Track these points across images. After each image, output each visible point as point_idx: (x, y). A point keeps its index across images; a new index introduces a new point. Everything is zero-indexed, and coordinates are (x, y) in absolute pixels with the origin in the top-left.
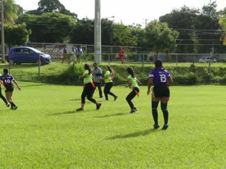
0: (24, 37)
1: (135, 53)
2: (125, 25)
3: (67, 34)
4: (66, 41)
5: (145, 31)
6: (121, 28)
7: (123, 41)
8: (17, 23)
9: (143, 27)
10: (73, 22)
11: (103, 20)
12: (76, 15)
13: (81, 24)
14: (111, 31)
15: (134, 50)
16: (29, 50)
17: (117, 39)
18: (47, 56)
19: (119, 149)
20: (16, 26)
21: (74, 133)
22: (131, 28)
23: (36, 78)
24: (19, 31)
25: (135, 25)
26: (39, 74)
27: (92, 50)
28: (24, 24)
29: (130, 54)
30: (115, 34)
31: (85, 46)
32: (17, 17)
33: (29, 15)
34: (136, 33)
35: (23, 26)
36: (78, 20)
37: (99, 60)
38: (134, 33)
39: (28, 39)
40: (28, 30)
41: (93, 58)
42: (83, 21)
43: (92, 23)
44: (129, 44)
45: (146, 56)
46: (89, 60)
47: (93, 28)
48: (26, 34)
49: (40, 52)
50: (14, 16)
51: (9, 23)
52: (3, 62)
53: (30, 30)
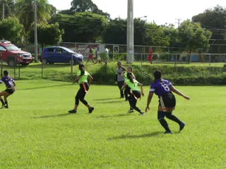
0: (57, 36)
1: (167, 53)
2: (158, 25)
3: (100, 34)
4: (99, 41)
5: (177, 31)
6: (154, 28)
7: (155, 41)
8: (50, 23)
9: (176, 27)
10: (106, 21)
11: (135, 20)
12: (109, 15)
13: (113, 24)
14: (144, 30)
15: (166, 50)
16: (62, 49)
17: (150, 39)
18: (79, 56)
19: (152, 148)
20: (49, 26)
22: (164, 28)
23: (69, 77)
24: (52, 30)
25: (168, 25)
26: (72, 73)
27: (125, 49)
28: (57, 24)
29: (163, 54)
30: (147, 33)
31: (118, 46)
32: (50, 17)
33: (62, 15)
34: (168, 33)
35: (56, 26)
36: (111, 20)
37: (131, 60)
38: (166, 33)
39: (61, 39)
40: (61, 30)
41: (125, 58)
42: (115, 21)
43: (125, 23)
44: (162, 44)
45: (178, 56)
46: (122, 60)
47: (126, 28)
48: (59, 34)
49: (73, 52)
50: (47, 16)
51: (43, 23)
52: (36, 62)
53: (63, 30)
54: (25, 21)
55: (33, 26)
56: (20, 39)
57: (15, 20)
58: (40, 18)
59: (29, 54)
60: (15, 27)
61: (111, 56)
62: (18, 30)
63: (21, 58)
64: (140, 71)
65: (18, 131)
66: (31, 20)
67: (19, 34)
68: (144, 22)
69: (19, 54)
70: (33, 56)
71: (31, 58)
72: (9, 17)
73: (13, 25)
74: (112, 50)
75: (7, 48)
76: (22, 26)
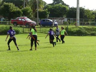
0: (47, 15)
1: (94, 22)
2: (90, 10)
3: (65, 14)
4: (65, 16)
6: (88, 11)
7: (89, 17)
10: (68, 9)
11: (80, 8)
12: (69, 6)
13: (71, 9)
14: (84, 12)
16: (49, 20)
17: (86, 16)
18: (56, 23)
20: (43, 10)
22: (92, 11)
24: (45, 12)
25: (94, 10)
27: (75, 20)
28: (47, 9)
29: (92, 22)
30: (85, 14)
31: (73, 19)
32: (44, 7)
33: (49, 6)
34: (94, 13)
35: (46, 10)
36: (70, 8)
37: (78, 25)
42: (72, 8)
43: (76, 9)
46: (74, 25)
47: (76, 11)
50: (42, 6)
51: (41, 9)
52: (38, 26)
53: (49, 12)
54: (33, 8)
55: (37, 10)
56: (31, 16)
57: (29, 8)
58: (39, 7)
59: (35, 22)
60: (29, 11)
61: (70, 23)
63: (31, 24)
64: (82, 30)
65: (30, 55)
66: (36, 8)
67: (31, 14)
68: (84, 8)
69: (31, 22)
71: (35, 24)
72: (27, 7)
73: (28, 10)
74: (70, 21)
75: (26, 20)
76: (32, 10)
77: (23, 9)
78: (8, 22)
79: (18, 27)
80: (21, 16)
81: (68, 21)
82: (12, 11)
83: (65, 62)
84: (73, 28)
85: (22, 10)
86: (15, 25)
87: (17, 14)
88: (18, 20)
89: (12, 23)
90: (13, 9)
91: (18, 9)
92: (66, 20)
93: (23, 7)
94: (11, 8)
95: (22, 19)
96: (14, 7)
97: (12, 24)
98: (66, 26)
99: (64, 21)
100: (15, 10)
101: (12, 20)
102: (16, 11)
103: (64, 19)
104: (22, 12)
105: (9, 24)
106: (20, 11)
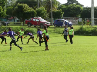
0: (61, 15)
3: (79, 14)
4: (79, 16)
8: (58, 9)
10: (82, 8)
11: (95, 7)
12: (83, 5)
13: (85, 9)
16: (63, 20)
18: (71, 23)
20: (57, 11)
21: (83, 56)
24: (59, 13)
28: (61, 10)
31: (87, 19)
32: (58, 7)
33: (63, 6)
36: (84, 8)
41: (90, 24)
42: (86, 8)
43: (90, 9)
47: (91, 11)
49: (68, 21)
50: (56, 6)
51: (55, 9)
52: (52, 26)
53: (63, 12)
54: (47, 9)
55: (51, 11)
56: (45, 16)
57: (43, 8)
58: (53, 7)
59: (49, 22)
61: (84, 23)
62: (44, 12)
63: (45, 24)
66: (50, 8)
67: (45, 14)
69: (45, 23)
70: (51, 23)
71: (50, 24)
72: (41, 7)
73: (42, 10)
74: (84, 20)
75: (40, 20)
76: (46, 11)
77: (37, 9)
78: (22, 22)
79: (33, 27)
80: (35, 17)
81: (82, 21)
82: (26, 11)
83: (81, 63)
84: (88, 28)
85: (36, 11)
86: (29, 25)
87: (31, 14)
88: (32, 21)
89: (26, 23)
90: (27, 10)
91: (32, 10)
92: (80, 20)
93: (37, 7)
94: (25, 9)
95: (36, 19)
96: (28, 8)
97: (27, 25)
98: (81, 26)
99: (78, 21)
100: (29, 10)
101: (26, 21)
102: (30, 12)
103: (78, 19)
104: (36, 13)
105: (23, 25)
106: (34, 12)
